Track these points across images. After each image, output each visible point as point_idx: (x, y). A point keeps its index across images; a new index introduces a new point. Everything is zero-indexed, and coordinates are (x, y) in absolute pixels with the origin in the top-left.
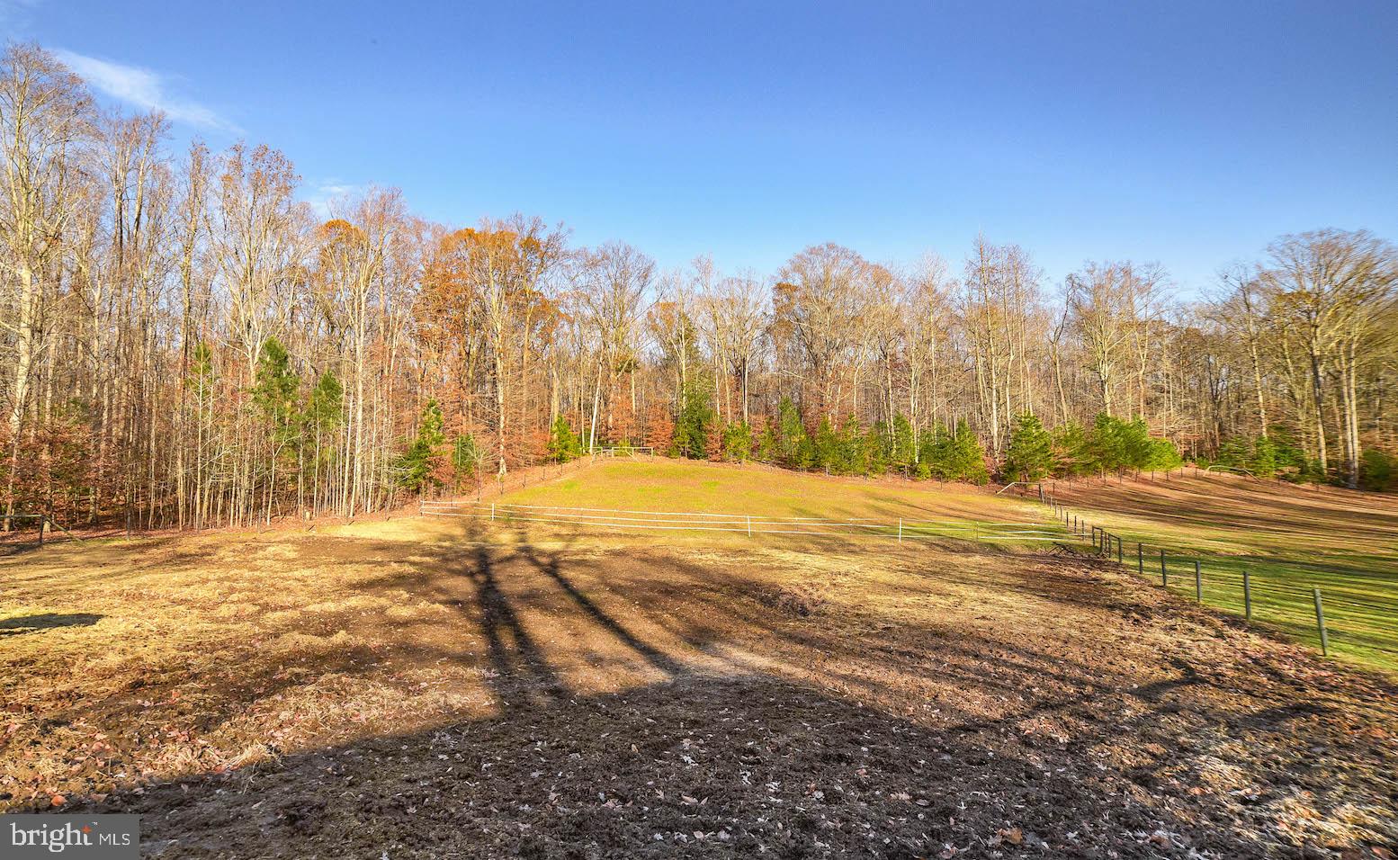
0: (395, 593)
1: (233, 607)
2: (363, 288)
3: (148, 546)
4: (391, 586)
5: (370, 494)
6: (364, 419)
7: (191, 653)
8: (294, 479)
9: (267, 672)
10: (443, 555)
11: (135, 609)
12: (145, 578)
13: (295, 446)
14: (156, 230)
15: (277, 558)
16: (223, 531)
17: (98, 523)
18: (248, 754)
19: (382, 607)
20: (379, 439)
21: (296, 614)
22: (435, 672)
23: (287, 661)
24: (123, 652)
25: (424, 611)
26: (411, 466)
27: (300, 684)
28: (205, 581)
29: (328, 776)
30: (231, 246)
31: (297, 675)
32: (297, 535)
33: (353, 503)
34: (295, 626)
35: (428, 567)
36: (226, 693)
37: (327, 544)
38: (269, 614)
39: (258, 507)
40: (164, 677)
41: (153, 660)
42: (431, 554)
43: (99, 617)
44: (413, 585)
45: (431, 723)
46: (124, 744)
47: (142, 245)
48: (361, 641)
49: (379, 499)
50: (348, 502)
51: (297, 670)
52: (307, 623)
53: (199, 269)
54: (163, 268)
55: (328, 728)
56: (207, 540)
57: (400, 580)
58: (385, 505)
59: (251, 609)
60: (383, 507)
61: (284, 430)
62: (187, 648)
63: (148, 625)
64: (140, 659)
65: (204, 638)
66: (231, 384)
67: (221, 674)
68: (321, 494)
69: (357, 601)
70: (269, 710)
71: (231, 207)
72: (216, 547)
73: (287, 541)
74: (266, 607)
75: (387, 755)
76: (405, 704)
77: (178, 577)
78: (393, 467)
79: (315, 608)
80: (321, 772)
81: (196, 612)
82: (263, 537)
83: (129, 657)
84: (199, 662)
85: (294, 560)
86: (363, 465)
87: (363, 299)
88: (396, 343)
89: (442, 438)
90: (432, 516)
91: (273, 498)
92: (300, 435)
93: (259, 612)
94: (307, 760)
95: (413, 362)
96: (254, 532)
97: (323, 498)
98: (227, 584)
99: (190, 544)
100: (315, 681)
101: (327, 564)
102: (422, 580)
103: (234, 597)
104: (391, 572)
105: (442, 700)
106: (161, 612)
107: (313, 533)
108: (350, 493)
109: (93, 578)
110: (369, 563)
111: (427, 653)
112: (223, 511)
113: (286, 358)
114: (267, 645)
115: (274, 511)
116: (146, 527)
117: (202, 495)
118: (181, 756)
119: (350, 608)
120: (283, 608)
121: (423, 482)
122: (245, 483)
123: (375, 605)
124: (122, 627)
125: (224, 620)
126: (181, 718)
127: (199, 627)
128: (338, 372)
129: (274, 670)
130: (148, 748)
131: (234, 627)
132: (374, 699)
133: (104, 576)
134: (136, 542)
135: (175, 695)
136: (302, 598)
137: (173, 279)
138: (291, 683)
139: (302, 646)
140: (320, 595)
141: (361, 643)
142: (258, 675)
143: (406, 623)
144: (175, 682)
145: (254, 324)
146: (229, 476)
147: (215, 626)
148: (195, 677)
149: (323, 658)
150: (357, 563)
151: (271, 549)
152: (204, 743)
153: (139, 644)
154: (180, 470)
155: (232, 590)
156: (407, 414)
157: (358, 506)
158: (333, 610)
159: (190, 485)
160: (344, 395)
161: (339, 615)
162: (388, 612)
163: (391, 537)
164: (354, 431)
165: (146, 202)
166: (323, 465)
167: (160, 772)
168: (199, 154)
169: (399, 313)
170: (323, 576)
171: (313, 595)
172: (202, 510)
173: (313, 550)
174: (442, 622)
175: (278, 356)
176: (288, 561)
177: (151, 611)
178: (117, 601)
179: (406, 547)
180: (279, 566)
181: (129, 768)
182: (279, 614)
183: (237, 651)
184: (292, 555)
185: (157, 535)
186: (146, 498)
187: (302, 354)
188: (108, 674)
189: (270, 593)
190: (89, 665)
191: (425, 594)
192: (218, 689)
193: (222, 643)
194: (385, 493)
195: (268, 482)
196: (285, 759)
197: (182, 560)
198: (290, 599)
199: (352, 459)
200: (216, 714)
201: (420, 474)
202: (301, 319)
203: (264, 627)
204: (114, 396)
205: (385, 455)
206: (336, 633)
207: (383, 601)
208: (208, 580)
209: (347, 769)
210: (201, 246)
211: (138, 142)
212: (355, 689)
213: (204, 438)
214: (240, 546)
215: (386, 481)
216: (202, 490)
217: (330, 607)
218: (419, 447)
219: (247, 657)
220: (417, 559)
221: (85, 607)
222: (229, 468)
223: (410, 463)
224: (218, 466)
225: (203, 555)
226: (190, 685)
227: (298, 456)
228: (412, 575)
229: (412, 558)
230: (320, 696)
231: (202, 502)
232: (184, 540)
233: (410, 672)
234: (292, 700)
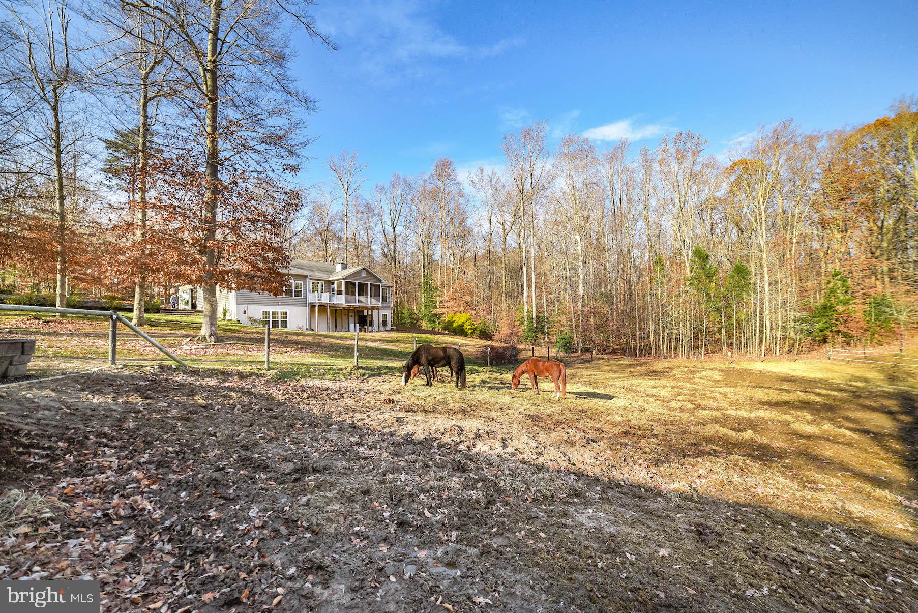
0: (799, 413)
1: (679, 403)
2: (761, 200)
3: (637, 365)
4: (796, 408)
5: (778, 342)
6: (770, 290)
7: (654, 423)
8: (719, 331)
9: (695, 444)
10: (854, 392)
11: (629, 396)
12: (635, 381)
13: (718, 310)
14: (630, 200)
15: (708, 378)
16: (675, 360)
17: (614, 352)
18: (676, 486)
19: (787, 421)
20: (784, 303)
21: (718, 414)
22: (834, 481)
23: (709, 441)
24: (622, 415)
25: (828, 431)
26: (816, 322)
27: (716, 456)
28: (665, 387)
29: (727, 518)
30: (669, 198)
31: (715, 451)
32: (722, 366)
33: (763, 348)
34: (717, 421)
35: (835, 399)
36: (670, 449)
37: (743, 374)
38: (701, 411)
39: (696, 347)
40: (639, 432)
41: (635, 422)
42: (839, 390)
43: (613, 397)
44: (818, 410)
45: (825, 517)
46: (618, 459)
47: (624, 211)
48: (765, 440)
49: (787, 346)
50: (760, 347)
51: (715, 447)
52: (726, 421)
53: (654, 216)
54: (635, 221)
55: (732, 489)
56: (667, 365)
57: (805, 405)
58: (791, 349)
59: (689, 406)
60: (790, 351)
61: (710, 301)
62: (652, 420)
63: (635, 405)
64: (628, 420)
65: (662, 417)
66: (676, 277)
67: (668, 438)
68: (738, 341)
69: (764, 413)
70: (694, 466)
71: (666, 175)
72: (672, 369)
73: (715, 369)
74: (699, 407)
75: (777, 523)
76: (798, 494)
77: (651, 383)
78: (798, 323)
79: (732, 412)
80: (723, 513)
81: (659, 402)
82: (700, 365)
83: (625, 419)
84: (659, 429)
85: (719, 381)
86: (771, 322)
87: (763, 207)
88: (796, 233)
89: (850, 300)
90: (843, 360)
91: (706, 342)
92: (721, 304)
93: (695, 409)
94: (715, 503)
95: (815, 245)
96: (694, 362)
97: (740, 343)
98: (677, 390)
99: (658, 365)
100: (727, 457)
101: (743, 386)
102: (829, 408)
103: (680, 398)
104: (797, 398)
105: (839, 504)
106: (641, 400)
107: (733, 365)
108: (761, 341)
109: (612, 378)
110: (777, 389)
111: (829, 464)
112: (676, 349)
113: (707, 257)
114: (698, 428)
115: (707, 350)
116: (636, 356)
117: (663, 339)
118: (642, 474)
119: (759, 417)
120: (709, 409)
121: (830, 335)
122: (688, 334)
123: (780, 419)
124: (623, 403)
125: (674, 410)
126: (644, 455)
127: (660, 410)
128: (747, 261)
129: (701, 444)
130: (628, 464)
131: (679, 414)
132: (770, 481)
133: (617, 378)
134: (631, 363)
135: (643, 443)
136: (723, 405)
137: (641, 224)
138: (710, 454)
139: (720, 434)
140: (737, 405)
141: (765, 442)
142: (689, 444)
143: (808, 437)
144: (645, 436)
145: (687, 239)
146: (678, 329)
147: (668, 412)
148: (654, 436)
149: (735, 445)
150: (767, 388)
151: (704, 373)
152: (654, 471)
153: (630, 413)
154: (651, 326)
155: (679, 394)
156: (810, 284)
157: (769, 350)
158: (745, 416)
159: (657, 334)
160: (753, 276)
161: (750, 421)
162: (792, 426)
163: (798, 374)
164: (762, 299)
165: (624, 188)
166: (739, 322)
167: (631, 478)
168: (645, 154)
169: (797, 211)
170: (741, 393)
171: (731, 404)
172: (663, 348)
173: (732, 376)
174: (850, 445)
175: (702, 257)
176: (715, 381)
177: (637, 398)
178: (622, 391)
179: (815, 382)
180: (709, 383)
181: (619, 471)
182: (707, 412)
183: (680, 428)
184: (718, 378)
185: (641, 360)
186: (635, 340)
187: (720, 254)
188: (615, 425)
189: (702, 399)
190: (608, 418)
191: (830, 420)
192: (666, 446)
193: (671, 422)
194: (791, 342)
195: (702, 333)
196: (699, 496)
197: (653, 374)
198: (715, 404)
199: (762, 319)
200: (663, 458)
201: (827, 328)
202: (718, 231)
203: (697, 418)
204: (618, 290)
205: (792, 315)
206: (746, 431)
207: (788, 417)
208: (666, 386)
209: (742, 519)
210: (653, 203)
211: (616, 159)
212: (755, 470)
213: (662, 308)
214: (685, 369)
215: (793, 333)
216: (663, 337)
217: (743, 413)
218: (824, 308)
219: (684, 433)
220: (824, 392)
221: (608, 391)
222: (677, 324)
223: (815, 320)
224: (671, 323)
225: (664, 372)
226: (652, 439)
227: (721, 316)
228: (817, 403)
229: (818, 391)
230: (727, 467)
231: (663, 344)
232: (655, 364)
233: (808, 473)
234: (708, 464)
